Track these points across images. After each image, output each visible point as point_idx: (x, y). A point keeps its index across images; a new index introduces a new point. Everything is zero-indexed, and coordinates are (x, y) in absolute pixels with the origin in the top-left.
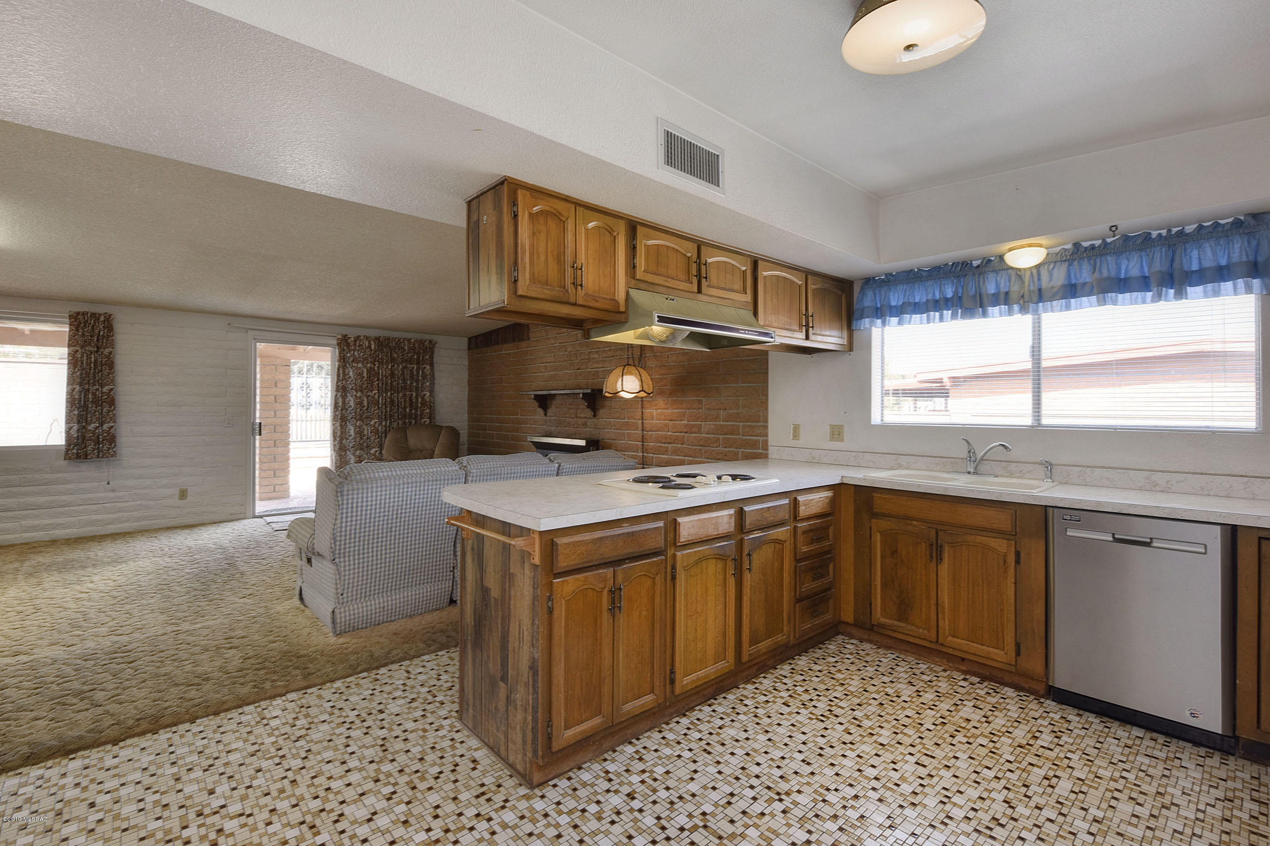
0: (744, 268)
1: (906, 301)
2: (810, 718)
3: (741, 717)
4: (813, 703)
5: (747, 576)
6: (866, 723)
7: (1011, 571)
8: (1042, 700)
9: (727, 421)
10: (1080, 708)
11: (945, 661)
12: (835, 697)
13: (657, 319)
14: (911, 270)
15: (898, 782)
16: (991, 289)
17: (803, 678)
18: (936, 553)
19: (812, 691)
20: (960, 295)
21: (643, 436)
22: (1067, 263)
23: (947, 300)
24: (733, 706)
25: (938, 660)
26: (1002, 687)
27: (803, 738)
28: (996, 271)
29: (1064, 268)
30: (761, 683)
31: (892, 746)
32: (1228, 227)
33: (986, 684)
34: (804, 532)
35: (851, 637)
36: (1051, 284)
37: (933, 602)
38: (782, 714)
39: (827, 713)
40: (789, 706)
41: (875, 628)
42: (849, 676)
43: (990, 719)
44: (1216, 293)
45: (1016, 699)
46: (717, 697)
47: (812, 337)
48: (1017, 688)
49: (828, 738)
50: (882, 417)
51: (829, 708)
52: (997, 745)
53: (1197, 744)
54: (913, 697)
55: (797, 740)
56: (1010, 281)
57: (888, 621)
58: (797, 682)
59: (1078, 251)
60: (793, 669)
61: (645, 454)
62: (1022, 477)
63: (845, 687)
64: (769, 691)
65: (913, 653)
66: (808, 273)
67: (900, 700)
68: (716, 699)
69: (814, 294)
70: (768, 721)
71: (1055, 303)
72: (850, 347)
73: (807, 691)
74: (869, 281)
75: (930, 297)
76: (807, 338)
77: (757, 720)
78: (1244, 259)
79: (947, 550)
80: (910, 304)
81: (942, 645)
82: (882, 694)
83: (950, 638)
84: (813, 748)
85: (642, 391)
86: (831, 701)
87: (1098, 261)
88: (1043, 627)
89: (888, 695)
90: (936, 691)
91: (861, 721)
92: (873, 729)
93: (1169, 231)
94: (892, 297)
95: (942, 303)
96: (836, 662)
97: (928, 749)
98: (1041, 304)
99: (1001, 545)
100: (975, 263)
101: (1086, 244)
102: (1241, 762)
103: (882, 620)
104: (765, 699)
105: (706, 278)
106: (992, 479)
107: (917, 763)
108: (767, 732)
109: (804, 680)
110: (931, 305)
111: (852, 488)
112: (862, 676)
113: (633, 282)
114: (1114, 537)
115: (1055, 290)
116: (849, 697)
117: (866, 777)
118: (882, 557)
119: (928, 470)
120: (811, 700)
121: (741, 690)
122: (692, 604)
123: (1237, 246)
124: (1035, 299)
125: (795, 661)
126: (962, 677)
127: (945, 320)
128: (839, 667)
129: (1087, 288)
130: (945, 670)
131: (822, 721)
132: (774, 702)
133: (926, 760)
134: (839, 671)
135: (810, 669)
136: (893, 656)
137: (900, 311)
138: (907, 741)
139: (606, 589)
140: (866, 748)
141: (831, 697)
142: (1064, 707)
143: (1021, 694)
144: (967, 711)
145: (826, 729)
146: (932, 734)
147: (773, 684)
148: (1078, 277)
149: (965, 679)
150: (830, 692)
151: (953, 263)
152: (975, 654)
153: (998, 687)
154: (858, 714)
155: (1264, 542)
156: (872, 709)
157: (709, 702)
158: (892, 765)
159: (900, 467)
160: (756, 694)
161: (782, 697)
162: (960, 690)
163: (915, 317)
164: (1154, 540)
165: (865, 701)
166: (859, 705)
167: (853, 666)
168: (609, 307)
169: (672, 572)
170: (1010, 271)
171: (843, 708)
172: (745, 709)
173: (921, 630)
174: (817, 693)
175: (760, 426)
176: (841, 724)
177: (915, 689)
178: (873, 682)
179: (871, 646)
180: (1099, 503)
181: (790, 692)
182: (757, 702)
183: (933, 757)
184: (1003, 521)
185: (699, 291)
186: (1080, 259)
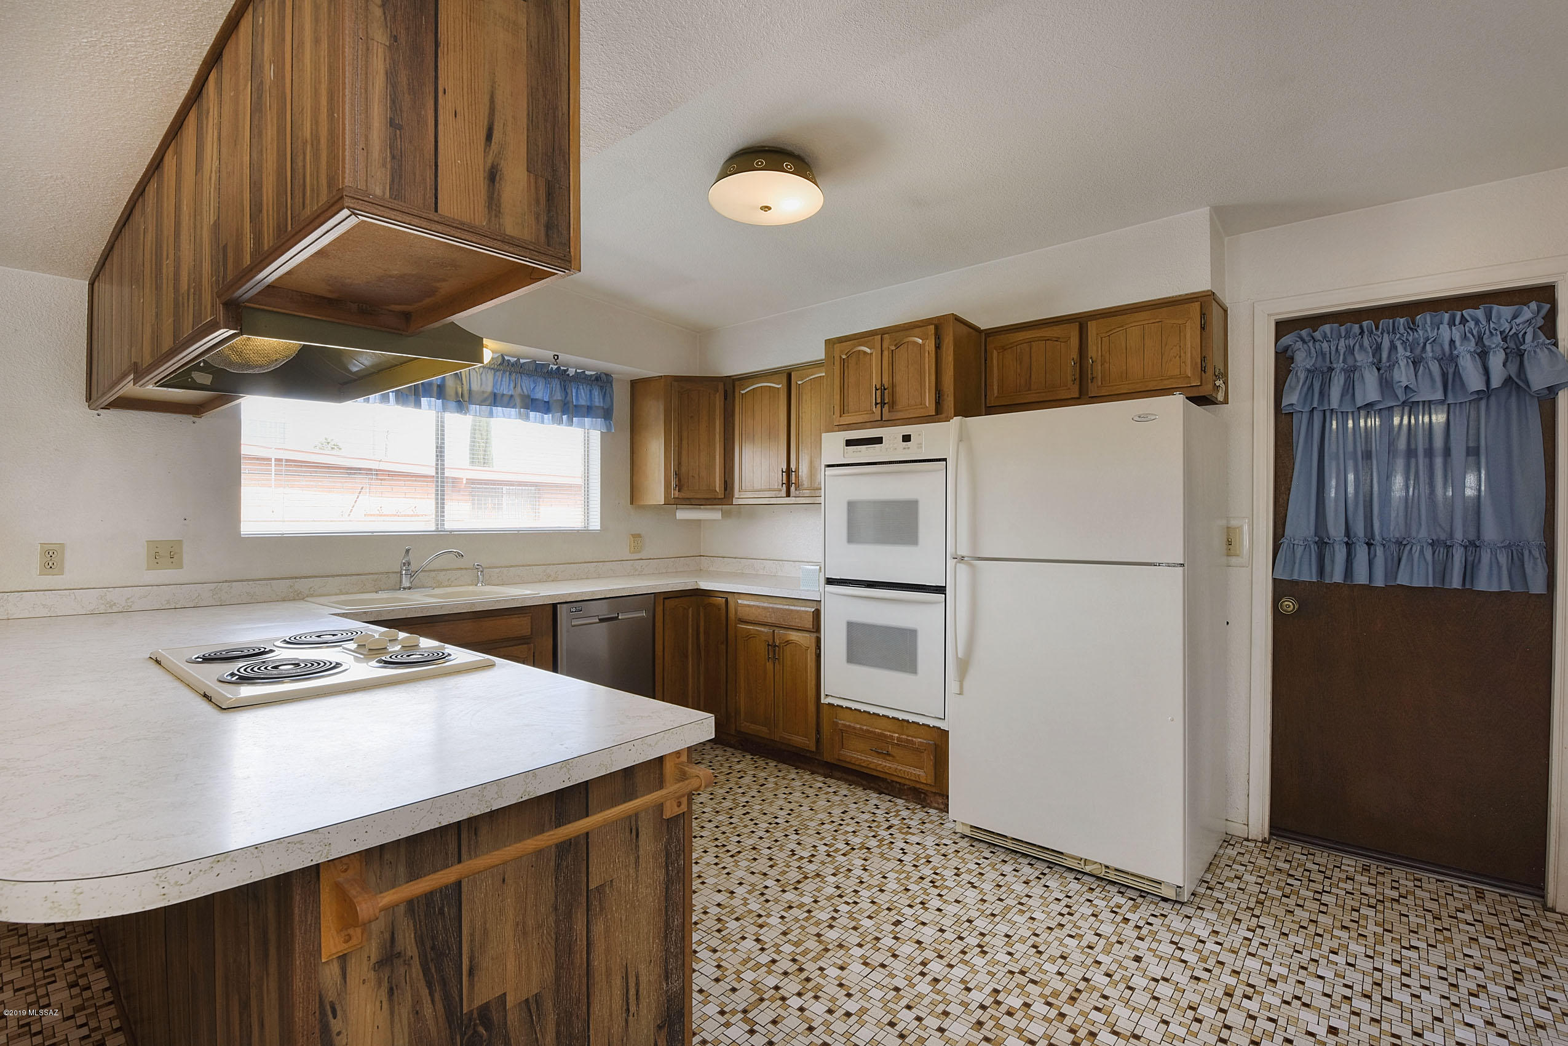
32: (591, 378)
71: (482, 408)
78: (601, 404)
87: (518, 377)
98: (471, 406)
99: (522, 651)
114: (599, 619)
123: (596, 394)
148: (499, 388)
155: (665, 600)
164: (620, 615)
186: (504, 371)
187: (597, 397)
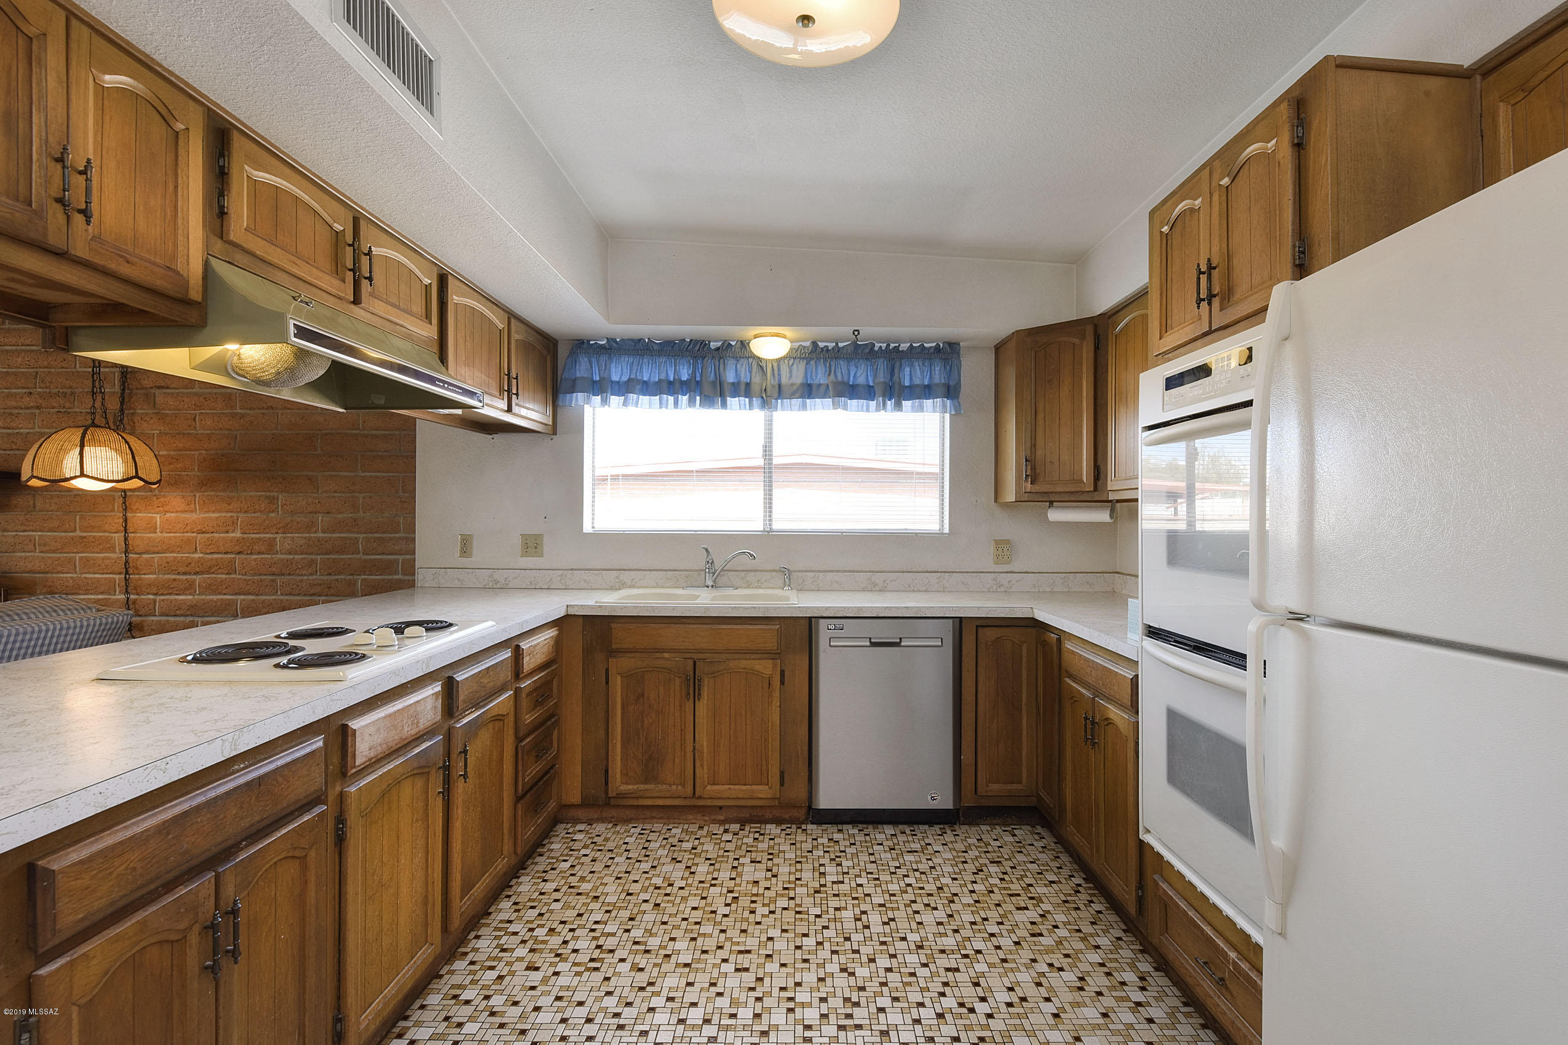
0: (427, 281)
1: (632, 377)
2: (578, 974)
3: (470, 1028)
4: (571, 946)
5: (460, 789)
6: (653, 943)
7: (777, 694)
8: (804, 827)
9: (334, 532)
10: (837, 823)
11: (699, 816)
12: (596, 922)
13: (292, 330)
14: (640, 340)
15: (734, 1011)
16: (730, 377)
17: (536, 912)
18: (693, 686)
19: (560, 928)
20: (698, 379)
21: (127, 562)
22: (805, 361)
23: (682, 383)
24: (444, 1014)
25: (691, 817)
26: (763, 826)
27: (582, 1012)
28: (737, 359)
29: (803, 364)
30: (476, 950)
31: (699, 961)
32: (932, 350)
33: (747, 828)
34: (529, 694)
35: (576, 821)
36: (791, 382)
37: (689, 748)
38: (533, 988)
39: (596, 954)
40: (537, 969)
41: (613, 802)
42: (599, 882)
43: (775, 870)
44: (921, 409)
45: (783, 835)
46: (408, 1013)
47: (515, 409)
48: (778, 821)
49: (617, 993)
50: (593, 523)
51: (594, 943)
52: (798, 901)
53: (931, 824)
54: (687, 879)
55: (576, 1021)
56: (750, 372)
57: (631, 787)
58: (532, 922)
59: (816, 350)
60: (515, 904)
61: (132, 597)
62: (760, 587)
63: (601, 900)
64: (494, 959)
65: (660, 818)
66: (511, 316)
67: (675, 890)
68: (406, 1018)
69: (516, 347)
70: (516, 1011)
71: (794, 401)
72: (554, 429)
73: (552, 930)
74: (581, 345)
75: (663, 376)
76: (509, 410)
77: (497, 1020)
78: (943, 381)
79: (706, 682)
80: (638, 381)
81: (700, 798)
82: (651, 889)
83: (709, 787)
84: (606, 1021)
85: (137, 476)
86: (593, 930)
87: (833, 363)
88: (806, 748)
89: (659, 888)
90: (707, 859)
91: (645, 944)
92: (665, 947)
93: (888, 345)
94: (613, 370)
95: (677, 385)
96: (572, 866)
97: (738, 943)
98: (779, 401)
99: (765, 667)
100: (713, 345)
101: (821, 345)
102: (965, 828)
103: (624, 788)
104: (493, 974)
105: (370, 279)
106: (731, 592)
107: (737, 970)
108: (523, 1032)
109: (541, 915)
110: (665, 385)
111: (581, 620)
112: (615, 874)
113: (219, 244)
114: (870, 642)
115: (795, 387)
116: (614, 914)
117: (693, 1027)
118: (624, 707)
119: (657, 586)
120: (565, 942)
121: (446, 977)
122: (373, 875)
123: (937, 369)
124: (776, 395)
125: (514, 888)
126: (722, 829)
127: (679, 406)
128: (580, 874)
129: (822, 390)
130: (701, 828)
131: (596, 969)
132: (512, 973)
133: (744, 961)
134: (583, 879)
135: (542, 894)
136: (638, 830)
137: (625, 388)
138: (710, 944)
139: (197, 928)
140: (671, 981)
141: (590, 925)
142: (824, 827)
143: (784, 826)
144: (749, 872)
145: (607, 979)
146: (731, 919)
147: (495, 942)
148: (814, 378)
149: (726, 831)
150: (585, 916)
151: (691, 340)
152: (738, 798)
153: (760, 828)
154: (637, 933)
155: (979, 629)
156: (649, 917)
157: (396, 1030)
158: (712, 989)
159: (622, 586)
160: (474, 973)
161: (520, 959)
162: (729, 846)
163: (644, 399)
164: (903, 640)
165: (635, 911)
166: (631, 919)
167: (597, 863)
168: (160, 283)
169: (337, 829)
170: (751, 360)
171: (613, 935)
172: (468, 1010)
173: (674, 787)
174: (568, 926)
175: (400, 538)
176: (622, 960)
177: (682, 866)
178: (632, 877)
179: (604, 825)
180: (860, 609)
181: (529, 944)
182: (484, 987)
183: (749, 952)
184: (769, 638)
185: (356, 301)
186: (817, 359)
187: (937, 372)
